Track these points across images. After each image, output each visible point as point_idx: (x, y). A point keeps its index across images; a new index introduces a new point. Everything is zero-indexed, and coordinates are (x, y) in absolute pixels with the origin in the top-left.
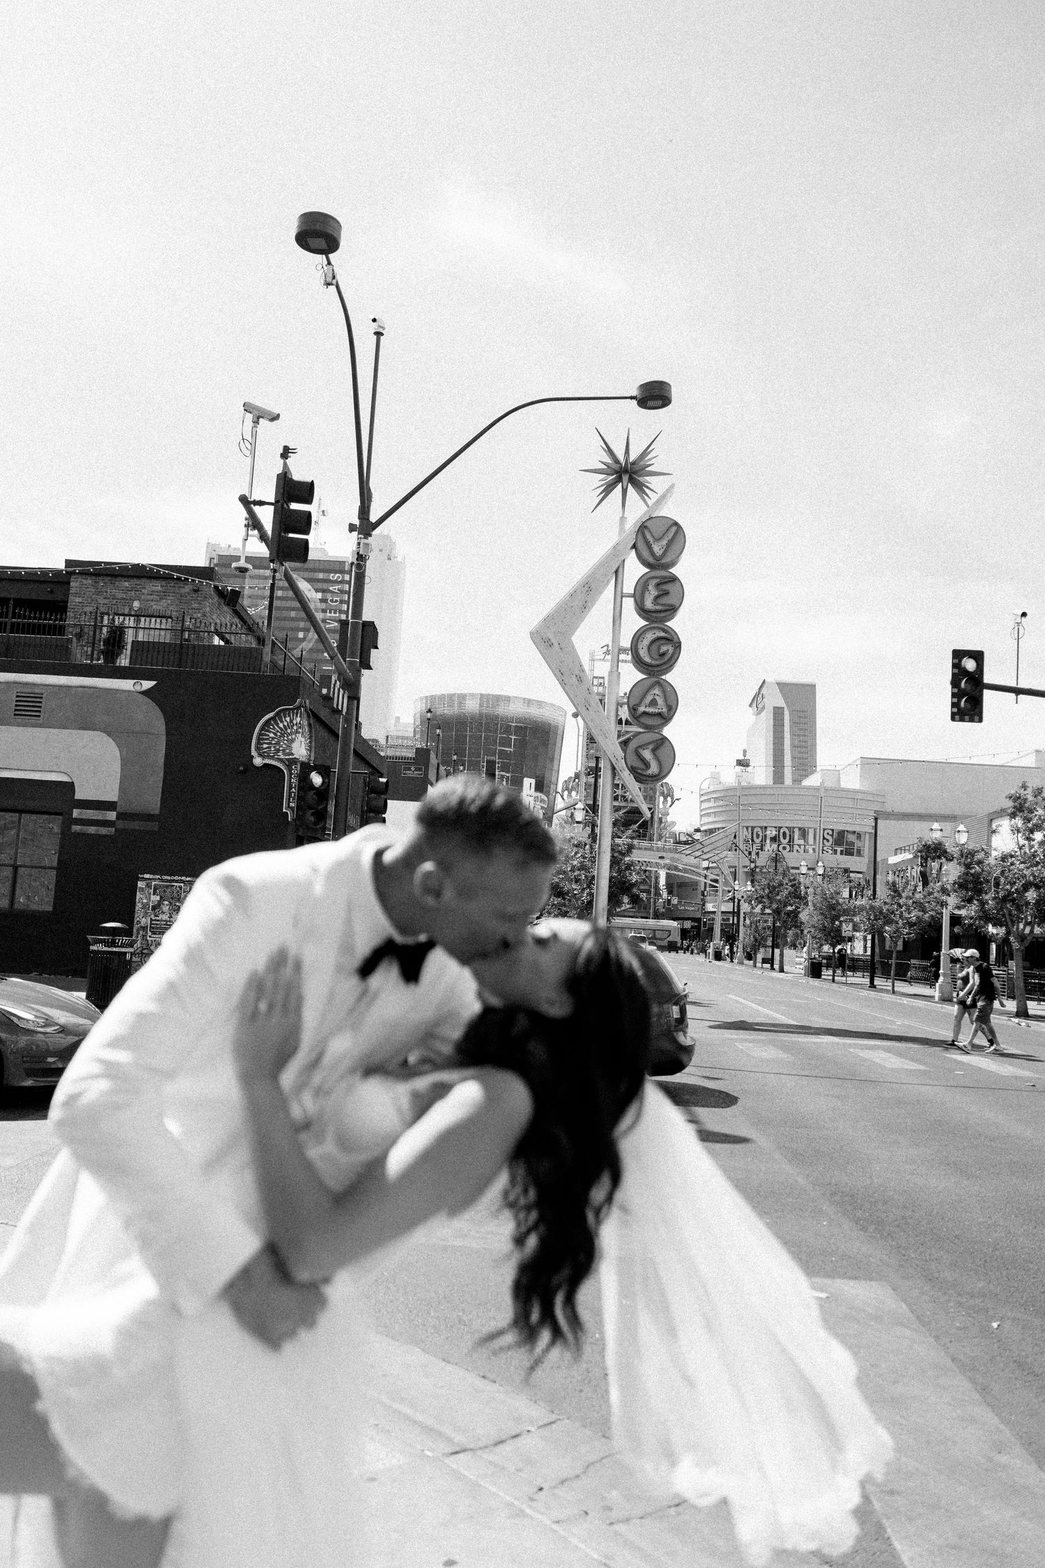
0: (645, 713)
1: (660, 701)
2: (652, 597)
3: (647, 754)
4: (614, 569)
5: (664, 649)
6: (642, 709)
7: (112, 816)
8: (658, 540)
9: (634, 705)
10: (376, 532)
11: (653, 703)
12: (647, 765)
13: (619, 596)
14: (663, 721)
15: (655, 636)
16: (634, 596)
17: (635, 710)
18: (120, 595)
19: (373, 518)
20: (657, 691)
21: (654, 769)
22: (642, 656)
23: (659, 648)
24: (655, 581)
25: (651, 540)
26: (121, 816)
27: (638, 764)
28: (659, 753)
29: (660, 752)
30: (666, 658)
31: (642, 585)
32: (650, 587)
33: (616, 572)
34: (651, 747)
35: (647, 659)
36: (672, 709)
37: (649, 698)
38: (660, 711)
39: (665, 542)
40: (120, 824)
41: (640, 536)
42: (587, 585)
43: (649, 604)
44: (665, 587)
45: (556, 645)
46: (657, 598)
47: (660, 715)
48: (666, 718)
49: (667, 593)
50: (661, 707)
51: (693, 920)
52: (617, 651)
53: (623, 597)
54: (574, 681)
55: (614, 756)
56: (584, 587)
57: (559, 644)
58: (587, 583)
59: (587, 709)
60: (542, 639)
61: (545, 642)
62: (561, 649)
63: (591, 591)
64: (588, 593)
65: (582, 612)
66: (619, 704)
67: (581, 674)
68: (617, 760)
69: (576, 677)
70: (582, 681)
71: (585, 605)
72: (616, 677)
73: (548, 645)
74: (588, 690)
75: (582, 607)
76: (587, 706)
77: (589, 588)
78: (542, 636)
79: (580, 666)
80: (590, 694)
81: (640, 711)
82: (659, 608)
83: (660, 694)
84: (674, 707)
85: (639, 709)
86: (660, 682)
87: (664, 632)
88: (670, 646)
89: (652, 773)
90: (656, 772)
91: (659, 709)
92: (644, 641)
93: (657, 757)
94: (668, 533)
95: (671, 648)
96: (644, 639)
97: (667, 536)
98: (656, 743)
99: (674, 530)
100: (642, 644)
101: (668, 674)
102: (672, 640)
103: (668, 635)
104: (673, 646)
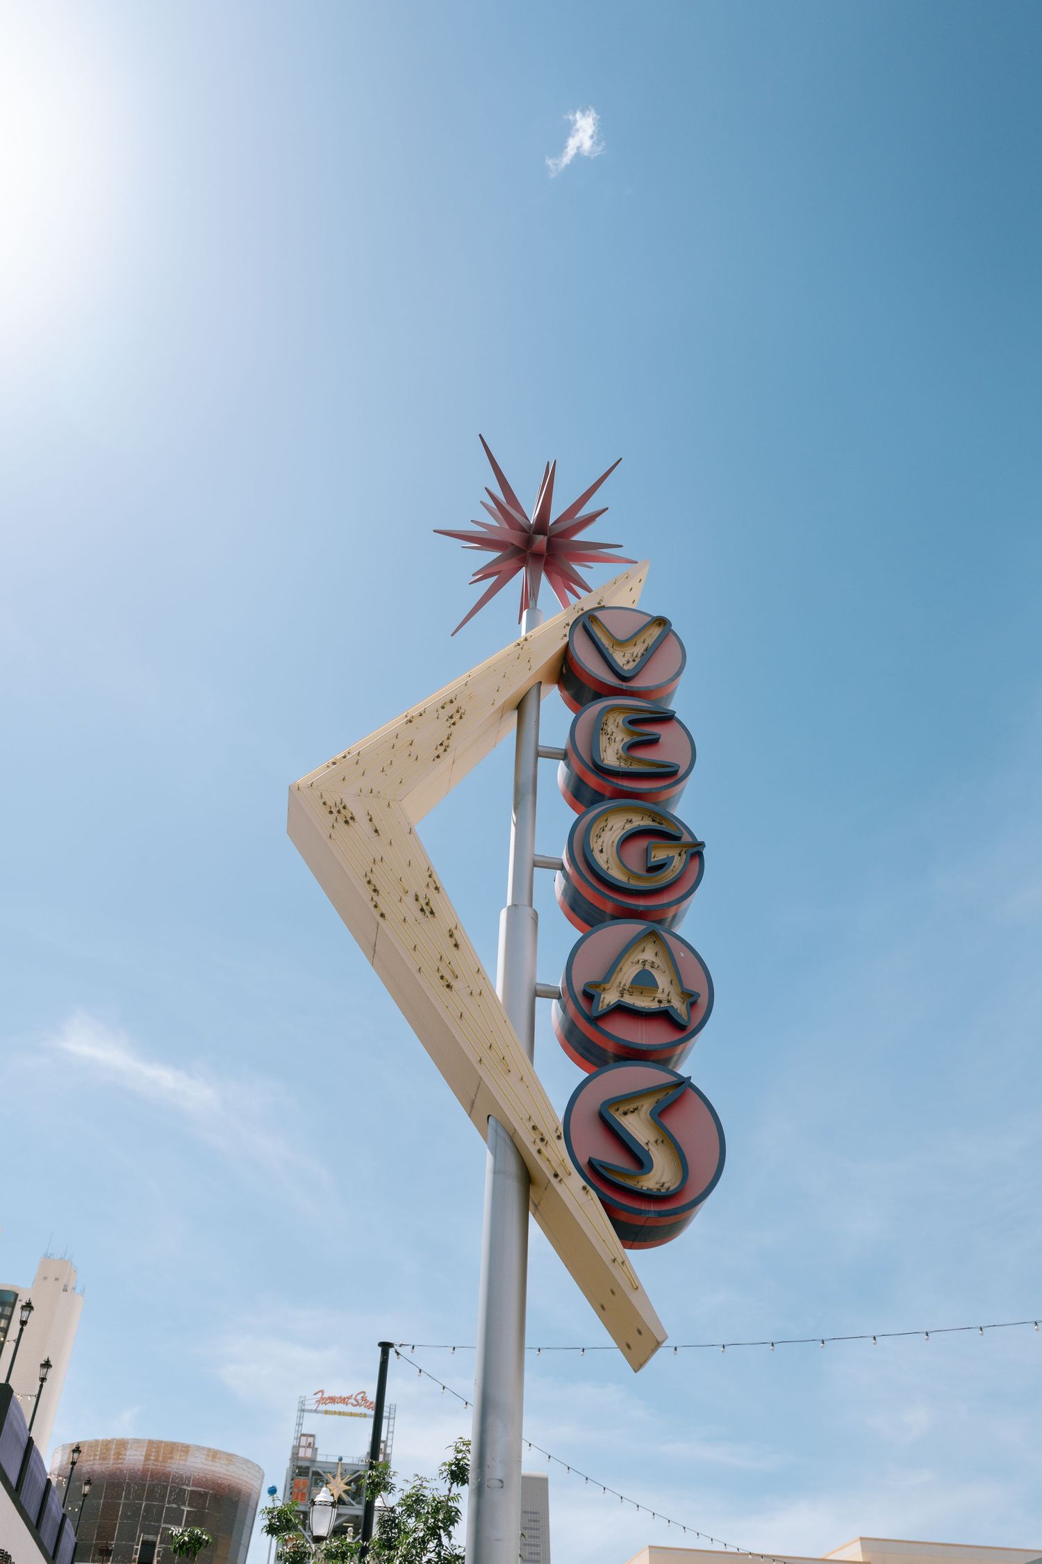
0: (621, 1010)
2: (618, 746)
3: (637, 1126)
5: (659, 855)
6: (610, 998)
8: (620, 644)
9: (589, 984)
11: (644, 982)
12: (641, 1162)
13: (529, 750)
14: (677, 1036)
15: (629, 827)
16: (565, 751)
17: (589, 997)
20: (648, 954)
21: (660, 1175)
22: (604, 867)
23: (647, 852)
25: (605, 641)
27: (611, 1156)
28: (674, 1126)
29: (676, 1123)
30: (667, 876)
32: (611, 727)
33: (520, 707)
34: (647, 1106)
35: (616, 874)
36: (696, 1004)
37: (628, 973)
38: (665, 1004)
39: (639, 649)
41: (579, 633)
42: (448, 707)
44: (649, 732)
45: (361, 818)
46: (632, 747)
47: (664, 1016)
48: (683, 1028)
49: (653, 742)
50: (666, 993)
52: (529, 863)
53: (538, 754)
54: (411, 909)
55: (534, 1128)
56: (443, 708)
57: (371, 820)
58: (451, 702)
59: (448, 986)
60: (324, 804)
61: (331, 812)
62: (376, 831)
63: (461, 718)
64: (452, 721)
65: (438, 757)
66: (537, 993)
67: (432, 893)
68: (542, 1140)
69: (417, 900)
70: (432, 913)
71: (445, 744)
72: (529, 922)
73: (341, 821)
74: (451, 936)
75: (439, 747)
76: (446, 976)
77: (458, 712)
78: (326, 798)
79: (430, 876)
80: (456, 945)
81: (606, 1002)
82: (636, 768)
83: (661, 966)
84: (703, 1001)
85: (602, 996)
86: (653, 936)
87: (653, 821)
88: (673, 853)
89: (658, 1186)
90: (666, 1186)
91: (660, 1002)
92: (603, 834)
93: (668, 1139)
94: (645, 636)
95: (677, 858)
96: (603, 830)
97: (642, 640)
98: (660, 1096)
99: (656, 632)
100: (600, 841)
101: (674, 916)
102: (678, 838)
103: (664, 827)
104: (680, 855)
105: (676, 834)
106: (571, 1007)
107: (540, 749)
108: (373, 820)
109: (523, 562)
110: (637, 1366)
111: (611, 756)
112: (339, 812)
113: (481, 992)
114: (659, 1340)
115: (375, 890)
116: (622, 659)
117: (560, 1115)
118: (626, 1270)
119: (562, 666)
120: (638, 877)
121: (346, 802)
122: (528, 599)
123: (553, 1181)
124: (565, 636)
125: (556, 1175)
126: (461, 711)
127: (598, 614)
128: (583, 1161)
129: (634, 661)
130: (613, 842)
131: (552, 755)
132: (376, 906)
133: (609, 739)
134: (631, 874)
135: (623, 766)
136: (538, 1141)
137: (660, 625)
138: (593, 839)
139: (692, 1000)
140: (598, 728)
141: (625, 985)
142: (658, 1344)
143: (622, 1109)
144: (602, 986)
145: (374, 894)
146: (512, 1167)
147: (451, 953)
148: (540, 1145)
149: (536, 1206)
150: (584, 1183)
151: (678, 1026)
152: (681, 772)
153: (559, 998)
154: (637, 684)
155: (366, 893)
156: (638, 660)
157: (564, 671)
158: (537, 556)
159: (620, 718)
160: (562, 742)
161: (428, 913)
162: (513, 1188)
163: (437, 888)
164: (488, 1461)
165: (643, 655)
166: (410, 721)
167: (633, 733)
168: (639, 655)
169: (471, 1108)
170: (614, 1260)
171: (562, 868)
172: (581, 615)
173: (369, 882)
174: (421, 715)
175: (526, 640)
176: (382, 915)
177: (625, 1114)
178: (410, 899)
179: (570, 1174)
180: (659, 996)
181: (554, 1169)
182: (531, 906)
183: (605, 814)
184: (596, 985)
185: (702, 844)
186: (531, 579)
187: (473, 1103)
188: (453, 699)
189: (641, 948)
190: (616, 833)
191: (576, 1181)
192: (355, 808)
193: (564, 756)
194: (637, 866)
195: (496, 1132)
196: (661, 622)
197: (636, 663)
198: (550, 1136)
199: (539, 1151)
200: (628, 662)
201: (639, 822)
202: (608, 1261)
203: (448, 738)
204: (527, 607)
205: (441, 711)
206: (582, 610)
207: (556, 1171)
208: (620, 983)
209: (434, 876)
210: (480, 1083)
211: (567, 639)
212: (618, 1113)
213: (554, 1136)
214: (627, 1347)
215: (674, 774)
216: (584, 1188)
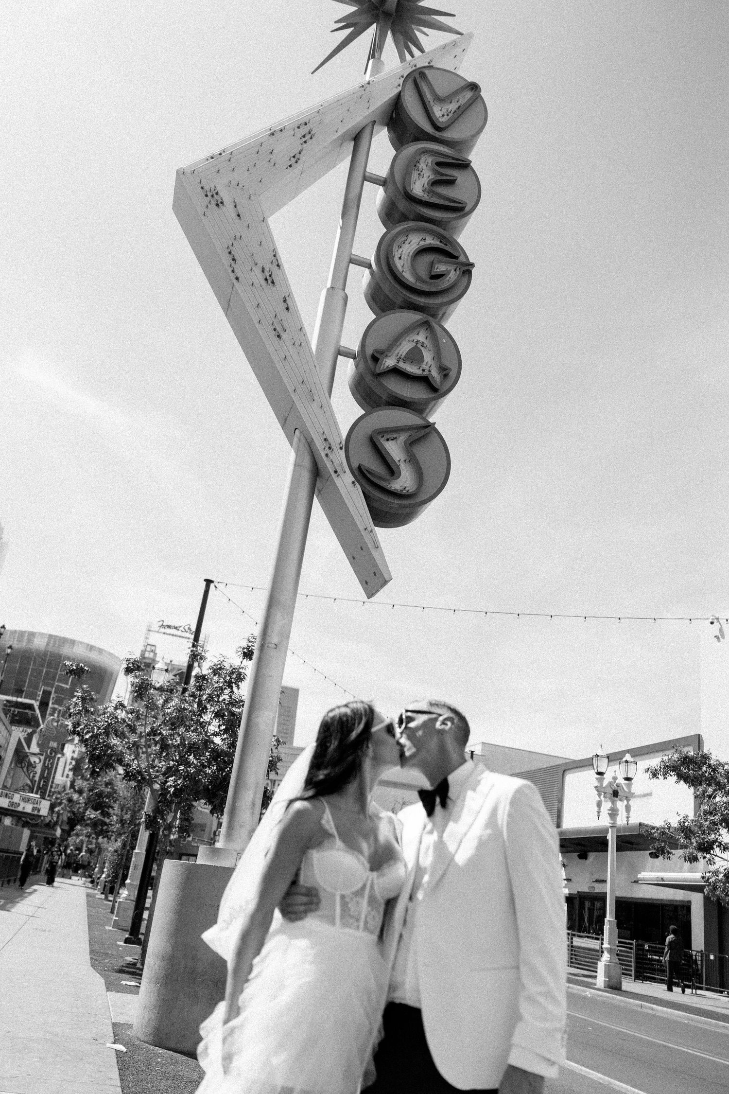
0: (396, 371)
1: (428, 356)
2: (425, 181)
3: (394, 449)
5: (441, 268)
6: (389, 362)
8: (439, 99)
9: (377, 351)
11: (415, 356)
12: (392, 471)
13: (357, 178)
14: (431, 395)
15: (422, 243)
16: (386, 180)
17: (375, 359)
20: (421, 336)
21: (405, 481)
22: (400, 270)
23: (432, 264)
25: (429, 96)
27: (374, 466)
28: (418, 453)
29: (423, 452)
30: (444, 283)
31: (403, 170)
32: (422, 165)
33: (357, 138)
34: (403, 437)
35: (408, 277)
37: (405, 347)
38: (426, 373)
39: (453, 107)
41: (410, 85)
42: (303, 128)
44: (450, 173)
45: (229, 204)
46: (435, 183)
47: (424, 380)
49: (451, 182)
50: (429, 364)
52: (347, 259)
53: (365, 178)
54: (257, 277)
55: (326, 440)
56: (299, 128)
57: (235, 206)
58: (306, 124)
59: (279, 336)
60: (202, 188)
61: (207, 196)
62: (239, 215)
63: (311, 138)
64: (304, 140)
65: (290, 166)
66: (341, 352)
67: (275, 269)
68: (330, 448)
69: (263, 271)
70: (273, 282)
71: (297, 157)
72: (340, 302)
73: (213, 202)
74: (285, 301)
75: (292, 159)
76: (278, 329)
77: (309, 133)
78: (204, 184)
79: (275, 256)
80: (287, 309)
81: (387, 365)
82: (434, 200)
83: (428, 346)
84: (453, 374)
85: (384, 360)
86: (426, 324)
87: (441, 242)
88: (451, 268)
89: (401, 489)
90: (407, 489)
91: (423, 370)
92: (403, 246)
93: (413, 460)
94: (461, 97)
95: (453, 272)
96: (404, 243)
97: (456, 100)
98: (413, 432)
99: (468, 95)
100: (401, 250)
101: (444, 313)
102: (456, 258)
103: (447, 248)
104: (455, 270)
105: (455, 254)
106: (362, 365)
107: (367, 174)
108: (238, 207)
109: (375, 19)
110: (370, 596)
111: (418, 188)
112: (212, 196)
113: (301, 344)
114: (387, 579)
115: (234, 260)
116: (438, 111)
117: (344, 434)
118: (372, 535)
119: (393, 112)
120: (424, 282)
121: (218, 189)
122: (375, 51)
123: (334, 475)
124: (399, 85)
125: (336, 472)
126: (312, 133)
127: (427, 72)
128: (355, 465)
129: (448, 115)
130: (409, 253)
131: (375, 180)
132: (233, 271)
133: (419, 174)
134: (418, 278)
135: (426, 197)
136: (327, 448)
137: (472, 89)
138: (395, 247)
139: (445, 373)
140: (413, 164)
141: (401, 355)
142: (385, 582)
143: (386, 437)
144: (385, 354)
145: (232, 262)
146: (307, 463)
147: (283, 314)
148: (328, 451)
149: (319, 491)
150: (353, 479)
151: (434, 389)
152: (467, 209)
153: (354, 358)
154: (448, 135)
155: (226, 260)
156: (451, 115)
157: (394, 116)
158: (387, 14)
159: (430, 160)
161: (269, 282)
162: (306, 477)
163: (278, 265)
164: (269, 633)
165: (455, 112)
166: (273, 134)
167: (436, 172)
168: (452, 112)
169: (284, 422)
170: (366, 529)
171: (369, 266)
172: (414, 71)
173: (230, 253)
174: (281, 131)
175: (369, 83)
176: (237, 279)
177: (388, 440)
178: (257, 271)
179: (345, 472)
180: (424, 366)
181: (334, 466)
182: (344, 290)
183: (407, 232)
184: (382, 353)
185: (472, 265)
186: (380, 34)
187: (286, 420)
188: (307, 122)
189: (416, 332)
190: (412, 247)
191: (349, 478)
192: (225, 195)
193: (383, 183)
194: (423, 273)
195: (300, 440)
196: (474, 87)
197: (449, 117)
198: (335, 447)
199: (327, 455)
200: (443, 116)
201: (430, 241)
202: (361, 528)
203: (300, 153)
204: (373, 57)
205: (297, 130)
206: (415, 66)
207: (336, 469)
208: (398, 353)
209: (277, 256)
210: (293, 405)
211: (400, 88)
212: (383, 439)
213: (338, 447)
214: (365, 583)
215: (462, 209)
216: (353, 482)
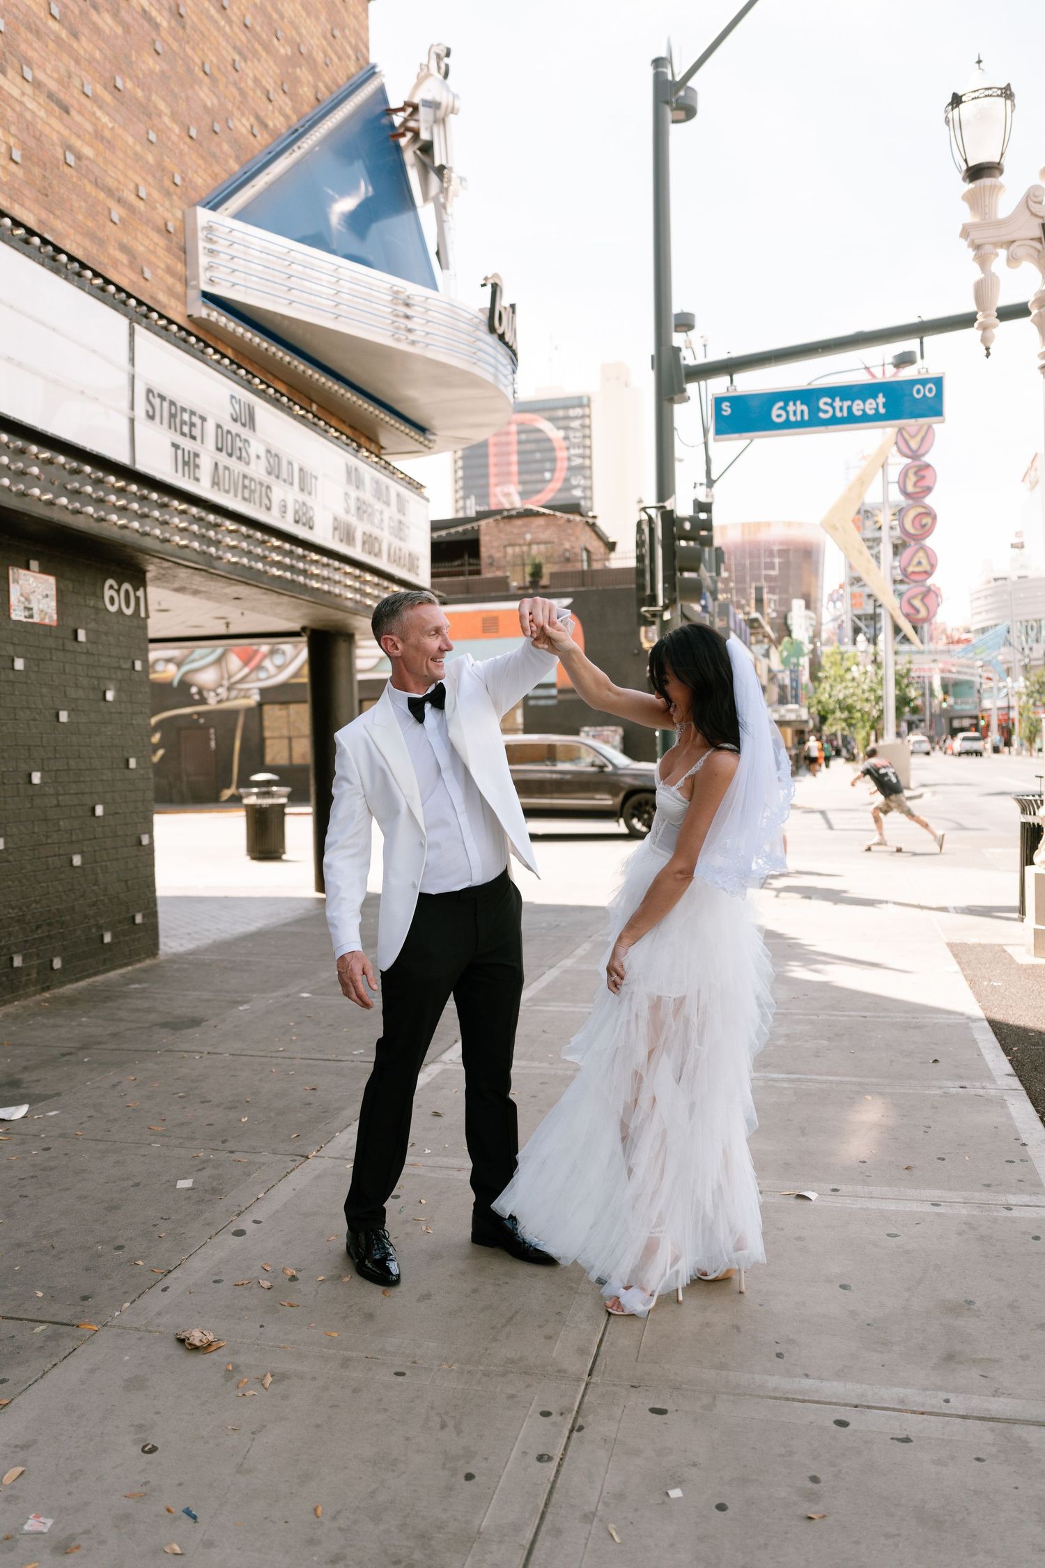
0: (913, 573)
1: (924, 562)
2: (912, 482)
3: (917, 603)
4: (881, 464)
5: (924, 521)
6: (910, 569)
7: (554, 692)
8: (913, 437)
10: (716, 485)
11: (919, 563)
12: (918, 611)
13: (886, 483)
14: (928, 577)
15: (916, 512)
16: (898, 482)
18: (516, 531)
19: (714, 477)
20: (921, 554)
21: (923, 613)
23: (921, 521)
24: (913, 470)
25: (908, 439)
26: (560, 691)
28: (927, 601)
31: (904, 474)
32: (911, 475)
34: (920, 597)
35: (912, 531)
36: (933, 566)
37: (915, 561)
38: (924, 568)
39: (919, 438)
40: (561, 697)
41: (899, 437)
43: (910, 489)
44: (923, 473)
45: (840, 528)
46: (916, 482)
47: (925, 571)
48: (928, 574)
49: (923, 478)
50: (926, 566)
51: (971, 717)
82: (917, 490)
83: (924, 557)
84: (935, 565)
86: (921, 548)
87: (923, 509)
88: (928, 518)
89: (922, 616)
92: (908, 517)
93: (925, 604)
98: (924, 593)
100: (908, 519)
102: (930, 514)
103: (926, 510)
104: (931, 519)
105: (929, 512)
128: (905, 614)
129: (918, 442)
130: (911, 520)
133: (910, 479)
134: (916, 530)
135: (914, 490)
141: (914, 566)
144: (908, 567)
152: (932, 486)
160: (896, 480)
167: (917, 476)
180: (924, 566)
185: (937, 514)
189: (919, 552)
190: (912, 516)
194: (918, 527)
201: (919, 510)
212: (912, 600)
215: (930, 488)
